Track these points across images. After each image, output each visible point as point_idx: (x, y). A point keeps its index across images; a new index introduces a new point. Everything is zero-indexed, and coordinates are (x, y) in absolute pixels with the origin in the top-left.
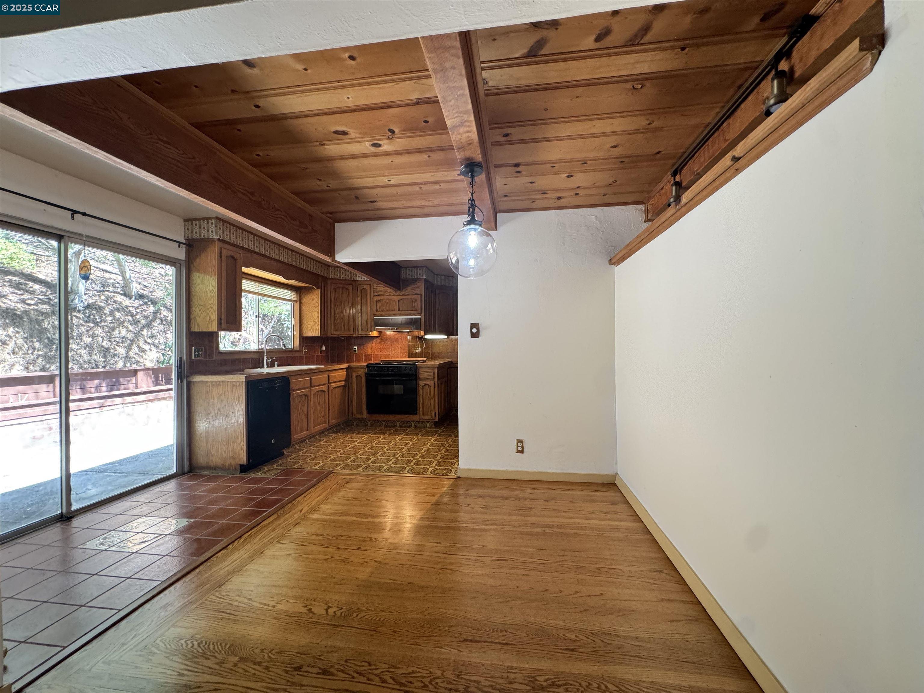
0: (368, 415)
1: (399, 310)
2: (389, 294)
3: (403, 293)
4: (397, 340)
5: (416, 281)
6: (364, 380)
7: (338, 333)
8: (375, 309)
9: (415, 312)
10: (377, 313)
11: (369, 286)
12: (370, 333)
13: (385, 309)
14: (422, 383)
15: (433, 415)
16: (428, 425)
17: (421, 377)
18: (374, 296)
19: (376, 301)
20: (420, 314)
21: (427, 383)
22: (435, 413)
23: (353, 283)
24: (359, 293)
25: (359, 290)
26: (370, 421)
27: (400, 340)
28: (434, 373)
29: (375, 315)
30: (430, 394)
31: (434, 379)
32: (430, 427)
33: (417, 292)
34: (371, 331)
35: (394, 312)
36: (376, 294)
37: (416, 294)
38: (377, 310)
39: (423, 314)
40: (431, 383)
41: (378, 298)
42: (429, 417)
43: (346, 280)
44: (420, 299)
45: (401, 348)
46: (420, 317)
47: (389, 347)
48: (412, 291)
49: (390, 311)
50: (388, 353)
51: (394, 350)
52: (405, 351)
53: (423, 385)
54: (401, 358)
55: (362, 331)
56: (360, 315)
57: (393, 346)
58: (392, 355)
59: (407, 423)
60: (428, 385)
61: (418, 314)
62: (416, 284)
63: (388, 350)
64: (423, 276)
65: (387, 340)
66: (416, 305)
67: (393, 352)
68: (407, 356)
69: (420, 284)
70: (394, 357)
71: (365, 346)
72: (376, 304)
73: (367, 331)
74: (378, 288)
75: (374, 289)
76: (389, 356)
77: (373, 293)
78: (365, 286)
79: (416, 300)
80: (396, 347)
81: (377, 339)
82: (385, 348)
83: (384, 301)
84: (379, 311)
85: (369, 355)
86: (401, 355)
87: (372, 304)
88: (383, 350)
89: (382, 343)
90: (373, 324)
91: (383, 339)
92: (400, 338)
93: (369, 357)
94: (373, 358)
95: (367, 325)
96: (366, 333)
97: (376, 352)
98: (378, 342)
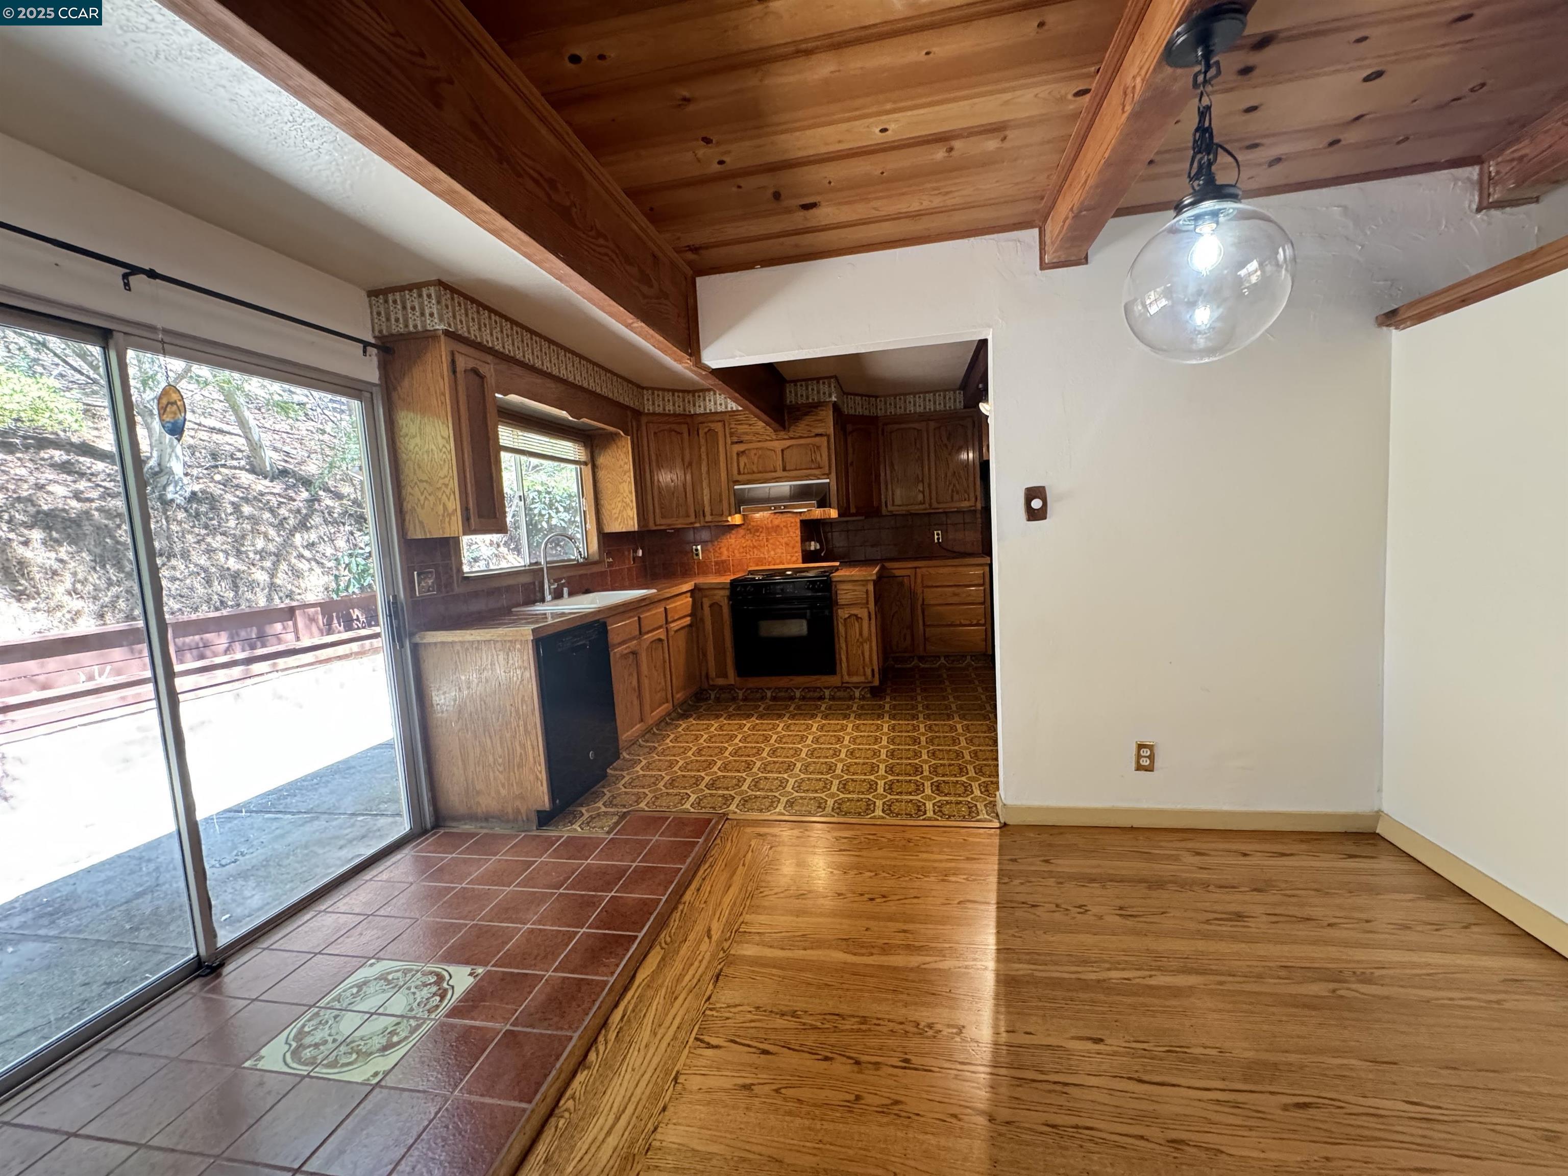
0: (737, 679)
1: (784, 470)
2: (761, 438)
3: (791, 434)
4: (777, 528)
5: (816, 407)
6: (726, 611)
7: (669, 521)
8: (735, 471)
9: (817, 472)
10: (740, 478)
11: (720, 424)
12: (729, 519)
13: (755, 470)
14: (843, 614)
15: (869, 672)
16: (857, 694)
17: (841, 602)
18: (733, 443)
19: (738, 454)
20: (828, 475)
21: (852, 612)
22: (873, 670)
23: (689, 420)
24: (703, 441)
25: (701, 433)
26: (741, 690)
27: (785, 529)
28: (867, 592)
29: (737, 482)
30: (861, 634)
31: (867, 603)
32: (863, 698)
33: (820, 431)
34: (730, 515)
35: (774, 475)
36: (735, 439)
37: (817, 435)
38: (739, 473)
39: (833, 475)
40: (863, 613)
41: (741, 447)
42: (862, 679)
43: (675, 415)
44: (825, 444)
45: (787, 544)
46: (828, 481)
47: (762, 544)
48: (809, 428)
49: (766, 472)
50: (762, 555)
51: (774, 550)
52: (795, 550)
53: (847, 616)
54: (788, 563)
55: (712, 515)
56: (705, 484)
57: (771, 541)
58: (770, 559)
59: (814, 691)
60: (856, 616)
61: (824, 474)
62: (817, 414)
63: (762, 550)
64: (830, 396)
65: (757, 530)
66: (819, 458)
67: (772, 553)
68: (800, 560)
69: (824, 413)
70: (773, 562)
71: (716, 543)
72: (738, 459)
73: (722, 514)
74: (739, 427)
75: (732, 430)
76: (764, 561)
77: (730, 437)
78: (713, 425)
79: (817, 446)
80: (778, 543)
81: (739, 529)
82: (755, 547)
83: (752, 452)
84: (744, 474)
85: (725, 561)
86: (789, 557)
87: (729, 460)
88: (751, 550)
89: (749, 536)
90: (732, 499)
91: (750, 529)
92: (785, 524)
93: (725, 565)
94: (733, 566)
95: (721, 503)
96: (721, 519)
97: (738, 555)
98: (740, 536)
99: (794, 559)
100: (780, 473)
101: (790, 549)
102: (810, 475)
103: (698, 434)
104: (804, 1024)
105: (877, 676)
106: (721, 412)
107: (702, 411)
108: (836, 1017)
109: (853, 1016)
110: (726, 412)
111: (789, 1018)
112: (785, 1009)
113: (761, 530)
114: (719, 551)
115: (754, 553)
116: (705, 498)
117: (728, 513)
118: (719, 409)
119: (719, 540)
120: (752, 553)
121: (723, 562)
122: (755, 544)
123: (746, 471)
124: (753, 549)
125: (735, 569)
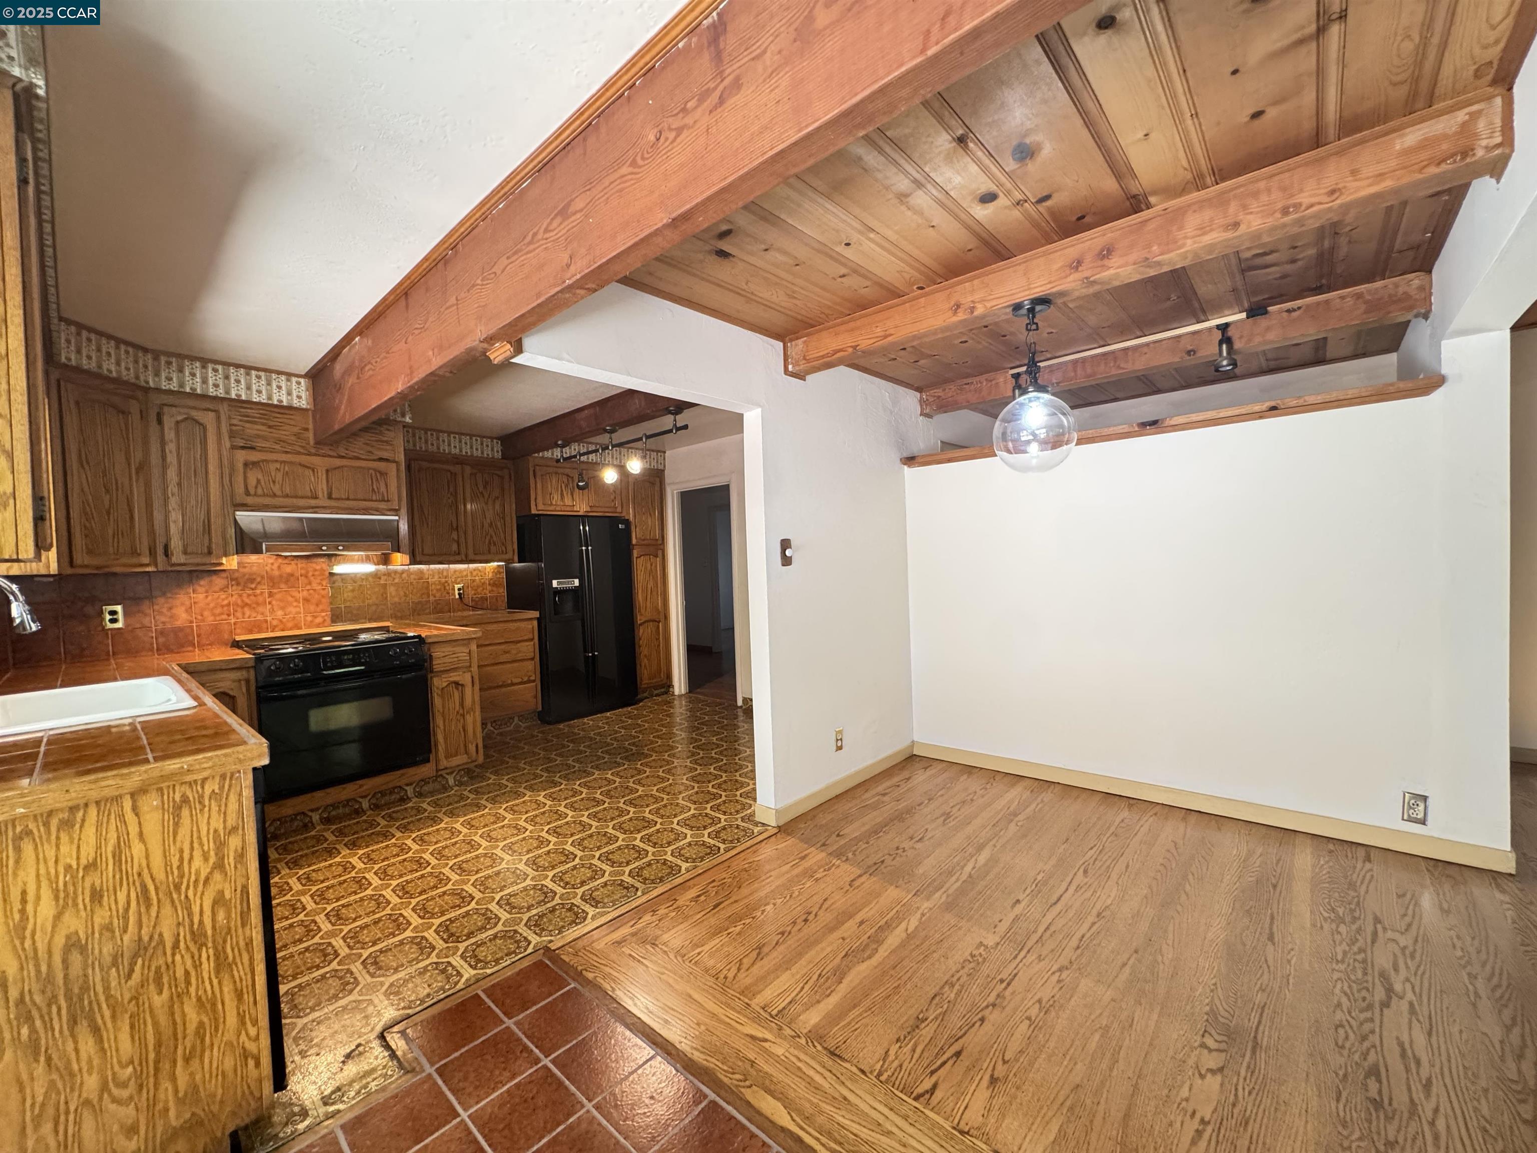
1: (330, 497)
2: (289, 448)
3: (342, 451)
5: (380, 425)
6: (244, 704)
8: (240, 489)
9: (382, 505)
10: (249, 500)
11: (212, 415)
12: (224, 560)
13: (276, 489)
14: (438, 683)
15: (472, 748)
17: (436, 668)
18: (233, 447)
19: (246, 465)
20: (396, 512)
21: (451, 679)
22: (477, 746)
23: (139, 394)
24: (170, 435)
25: (168, 422)
27: (302, 580)
28: (470, 653)
29: (245, 507)
30: (462, 704)
31: (470, 666)
32: (460, 784)
33: (385, 455)
34: (226, 555)
35: (313, 502)
36: (240, 442)
37: (381, 459)
38: (247, 493)
39: (404, 511)
40: (466, 679)
41: (254, 456)
42: (461, 760)
43: (117, 381)
44: (394, 469)
45: (306, 600)
46: (397, 517)
47: (261, 599)
48: (368, 449)
49: (296, 497)
50: (260, 617)
51: (283, 608)
52: (321, 607)
53: (445, 684)
54: (309, 627)
55: (185, 553)
56: (173, 502)
57: (278, 596)
58: (275, 623)
59: (391, 793)
60: (457, 684)
61: (390, 510)
62: (381, 433)
63: (260, 609)
64: (403, 415)
65: (252, 581)
66: (383, 489)
67: (280, 613)
68: (328, 620)
69: (392, 434)
70: (281, 626)
71: (161, 600)
72: (245, 473)
73: (210, 553)
74: (248, 425)
75: (234, 428)
76: (264, 625)
77: (230, 437)
78: (194, 414)
79: (381, 473)
80: (290, 599)
81: (214, 578)
82: (247, 604)
83: (273, 467)
84: (255, 495)
85: (181, 629)
86: (309, 618)
87: (226, 471)
88: (239, 609)
89: (235, 590)
90: (231, 531)
91: (236, 579)
92: (303, 572)
93: (180, 635)
94: (199, 636)
95: (206, 536)
96: (206, 560)
97: (212, 618)
98: (217, 588)
99: (319, 620)
100: (323, 501)
101: (312, 608)
102: (372, 509)
103: (160, 421)
104: (936, 1018)
105: (481, 751)
106: (215, 398)
107: (174, 386)
108: (937, 998)
109: (942, 987)
110: (223, 399)
111: (923, 1025)
112: (911, 1022)
113: (259, 579)
114: (169, 614)
115: (244, 614)
116: (172, 526)
117: (221, 552)
118: (212, 391)
119: (169, 595)
120: (239, 614)
121: (177, 631)
122: (247, 601)
123: (260, 491)
124: (243, 607)
125: (204, 641)
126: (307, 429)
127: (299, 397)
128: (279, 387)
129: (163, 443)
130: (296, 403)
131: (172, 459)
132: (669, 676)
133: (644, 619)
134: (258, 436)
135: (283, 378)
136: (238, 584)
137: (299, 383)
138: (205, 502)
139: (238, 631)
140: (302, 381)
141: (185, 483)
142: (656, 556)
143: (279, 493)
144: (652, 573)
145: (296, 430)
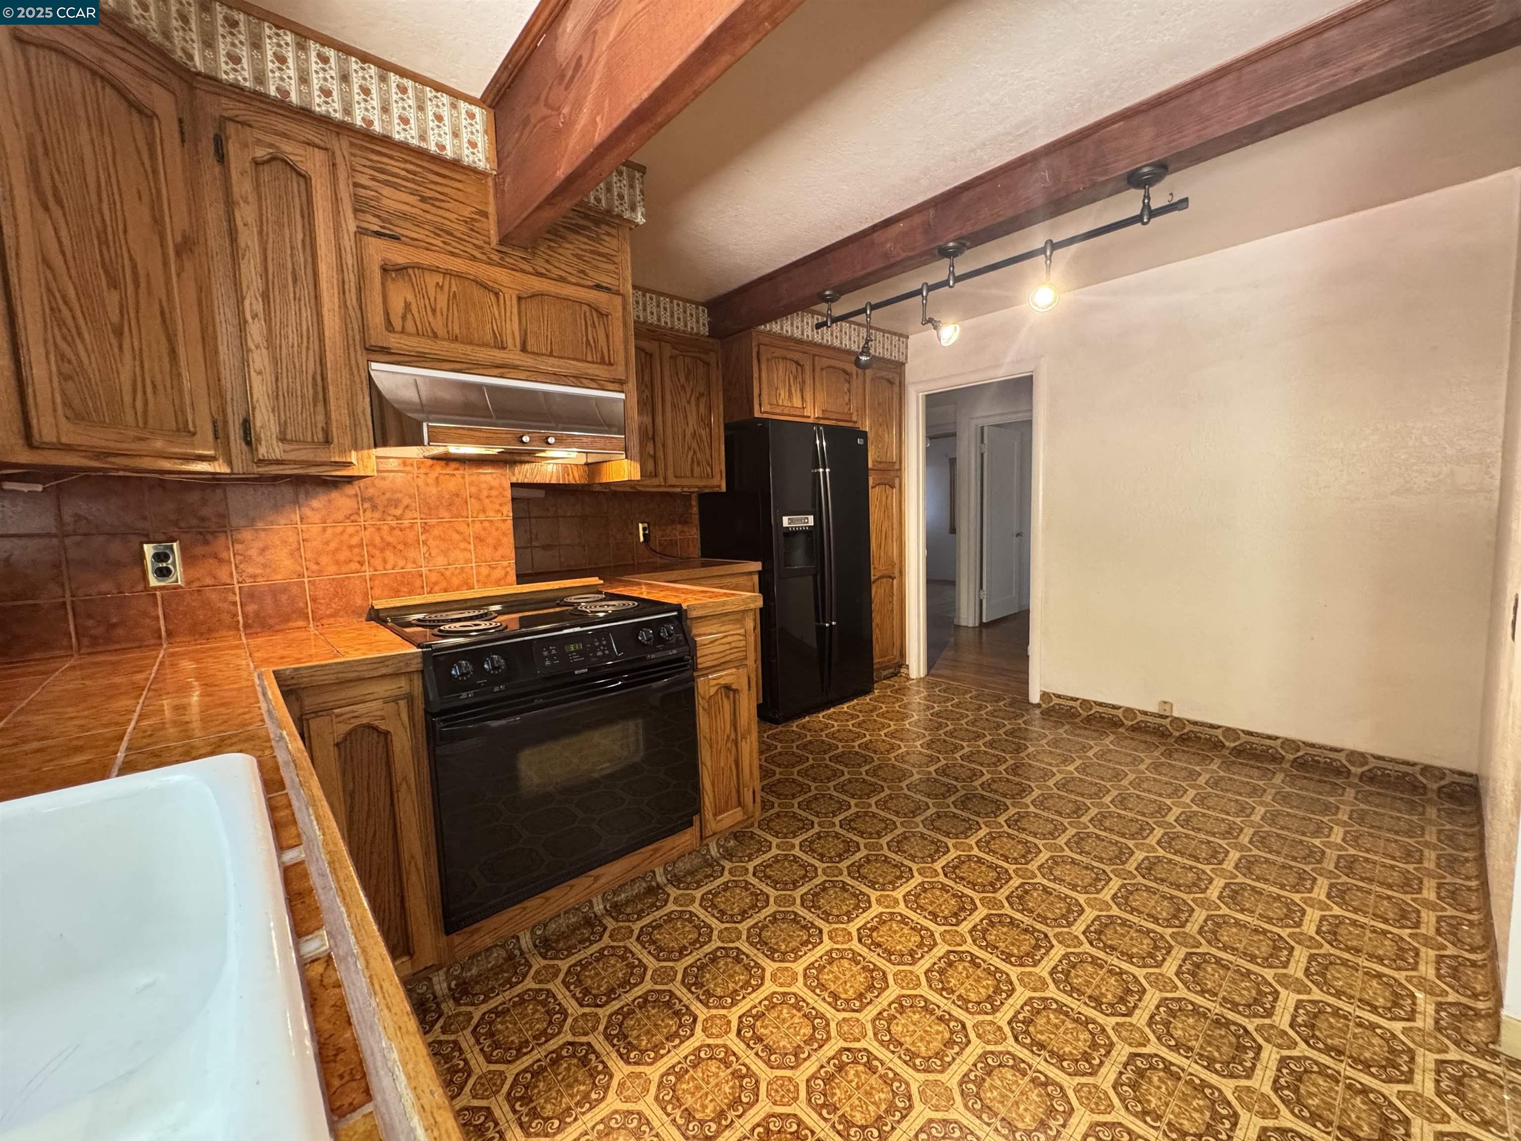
3: (540, 265)
5: (597, 222)
7: (99, 439)
10: (394, 341)
11: (319, 155)
12: (353, 457)
13: (438, 324)
14: (706, 687)
15: (748, 798)
17: (703, 662)
18: (362, 232)
19: (385, 270)
20: (621, 385)
21: (721, 681)
23: (183, 83)
24: (242, 186)
25: (237, 158)
27: (470, 505)
28: (747, 633)
29: (378, 353)
30: (735, 722)
31: (747, 657)
33: (605, 280)
34: (356, 446)
35: (499, 356)
38: (389, 325)
39: (633, 387)
40: (738, 678)
41: (399, 255)
42: (738, 816)
45: (479, 539)
46: (622, 396)
47: (411, 535)
48: (582, 266)
49: (471, 345)
50: (410, 568)
51: (445, 552)
52: (500, 552)
54: (485, 585)
55: (283, 439)
56: (256, 330)
57: (436, 532)
58: (434, 577)
60: (728, 688)
61: (613, 382)
62: (598, 240)
63: (412, 554)
64: (633, 208)
65: (396, 503)
67: (440, 561)
68: (513, 577)
69: (614, 243)
70: (444, 584)
71: (247, 535)
72: (383, 285)
73: (327, 441)
74: (386, 191)
75: (362, 192)
76: (418, 583)
77: (356, 211)
78: (288, 148)
79: (601, 314)
80: (456, 536)
81: (335, 495)
82: (388, 544)
83: (432, 280)
84: (403, 331)
85: (285, 589)
86: (484, 571)
87: (351, 278)
88: (377, 553)
89: (367, 518)
90: (364, 403)
91: (371, 499)
92: (474, 490)
93: (284, 598)
94: (314, 600)
95: (320, 408)
96: (322, 456)
97: (333, 569)
98: (340, 516)
99: (498, 573)
100: (514, 356)
101: (488, 552)
102: (587, 376)
103: (221, 157)
105: (759, 798)
106: (325, 120)
107: (245, 77)
110: (339, 125)
113: (406, 501)
114: (261, 560)
115: (385, 561)
116: (256, 380)
117: (347, 441)
118: (319, 105)
119: (260, 525)
120: (377, 562)
121: (276, 591)
122: (390, 539)
123: (410, 327)
124: (382, 550)
125: (323, 610)
126: (485, 215)
127: (473, 145)
128: (439, 118)
129: (230, 204)
130: (468, 157)
131: (248, 238)
132: (902, 654)
133: (878, 574)
134: (404, 216)
135: (445, 99)
136: (374, 507)
137: (472, 116)
138: (314, 339)
139: (377, 592)
140: (476, 110)
141: (276, 295)
142: (892, 487)
143: (442, 332)
144: (887, 509)
145: (467, 212)
